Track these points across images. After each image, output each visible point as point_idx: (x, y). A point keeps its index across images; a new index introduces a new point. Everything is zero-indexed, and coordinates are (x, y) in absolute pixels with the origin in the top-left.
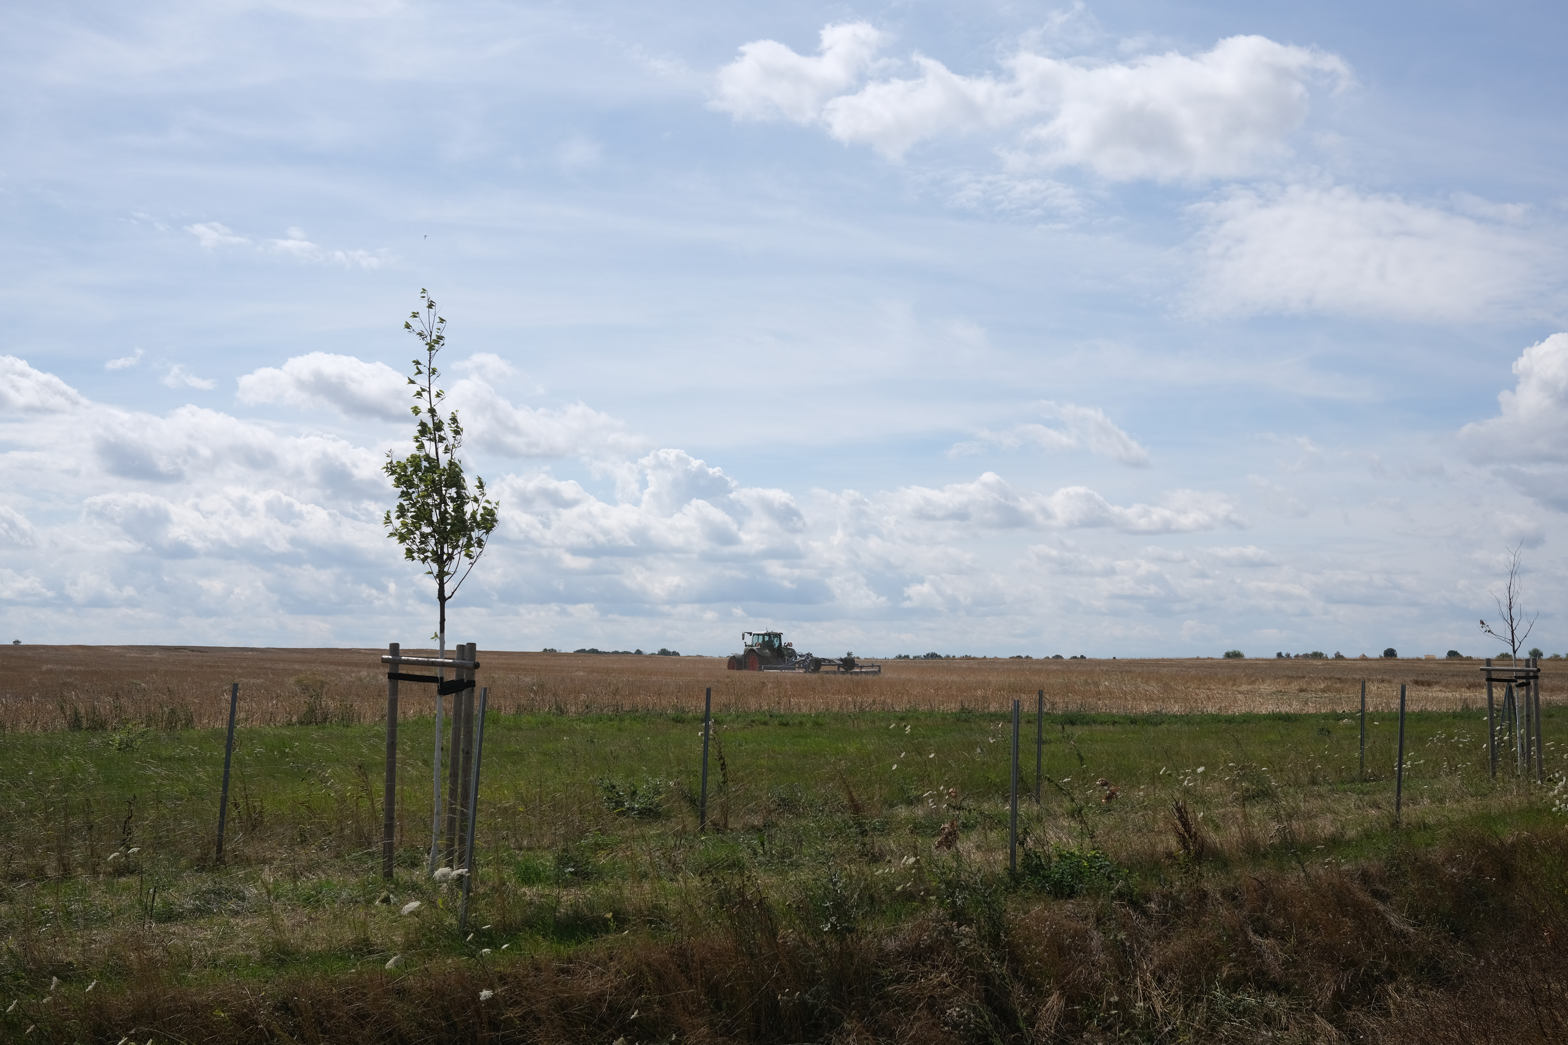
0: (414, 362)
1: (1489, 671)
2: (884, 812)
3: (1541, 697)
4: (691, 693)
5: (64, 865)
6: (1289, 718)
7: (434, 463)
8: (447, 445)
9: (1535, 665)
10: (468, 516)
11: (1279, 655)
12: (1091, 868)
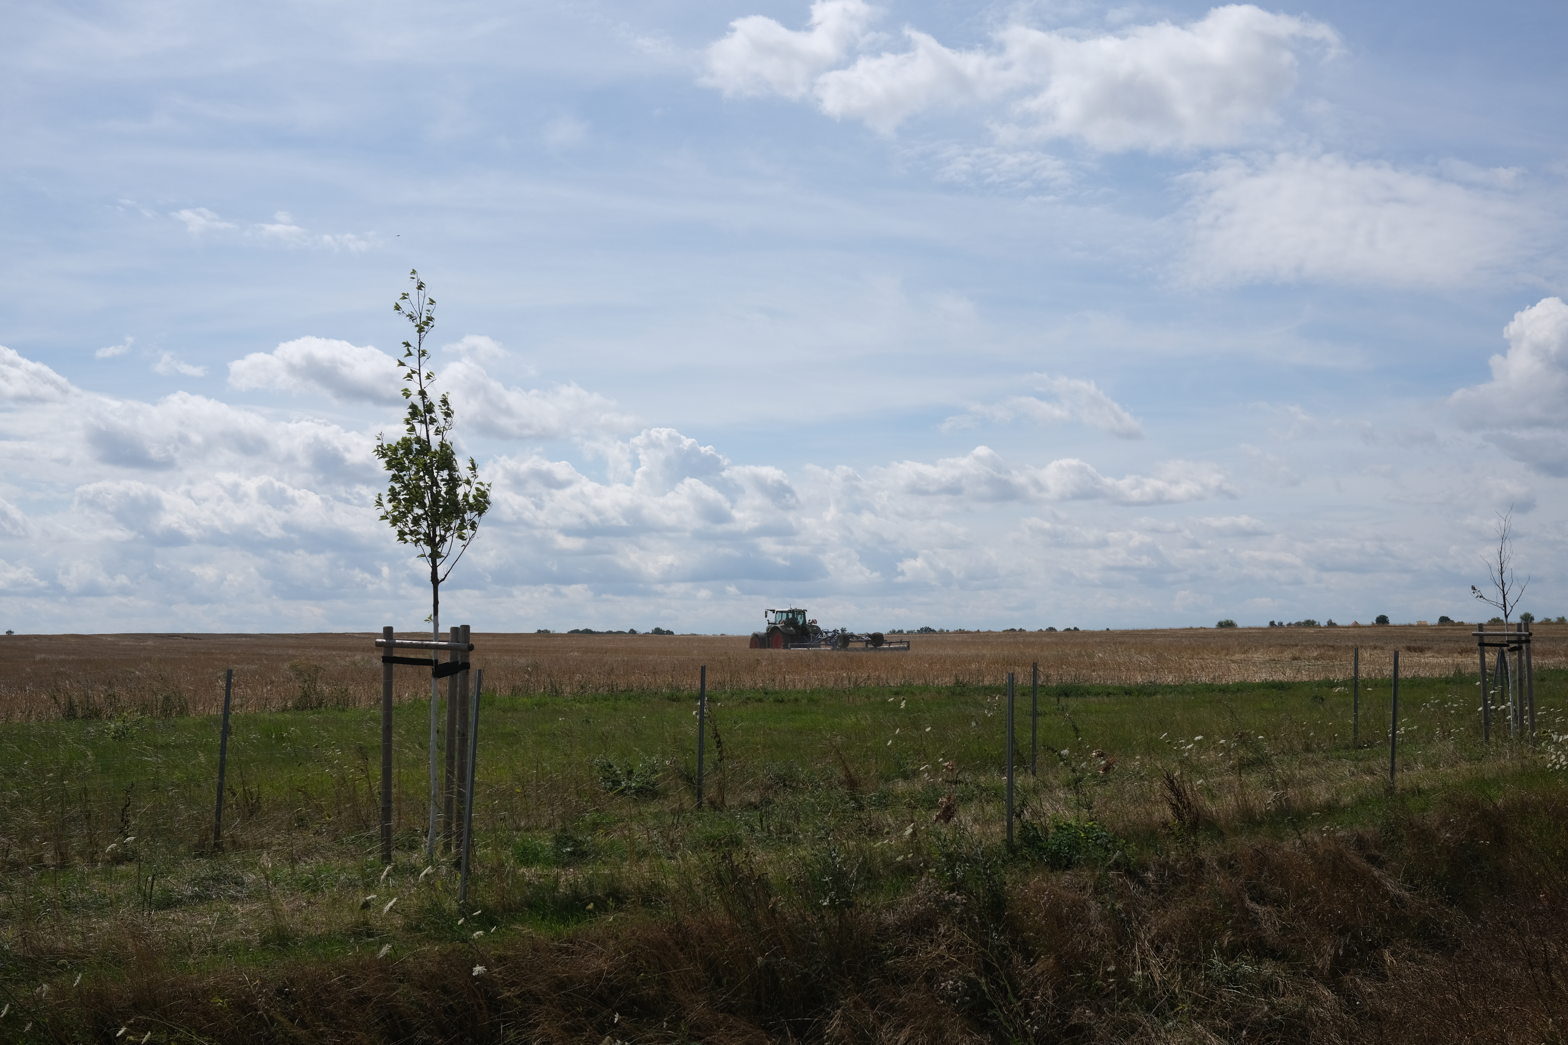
0: (404, 343)
1: (1481, 636)
2: (881, 787)
3: (1532, 662)
4: (686, 671)
5: (61, 854)
6: (1283, 686)
7: (425, 446)
8: (438, 427)
9: (1527, 629)
10: (460, 497)
11: (1272, 623)
12: (1088, 838)
